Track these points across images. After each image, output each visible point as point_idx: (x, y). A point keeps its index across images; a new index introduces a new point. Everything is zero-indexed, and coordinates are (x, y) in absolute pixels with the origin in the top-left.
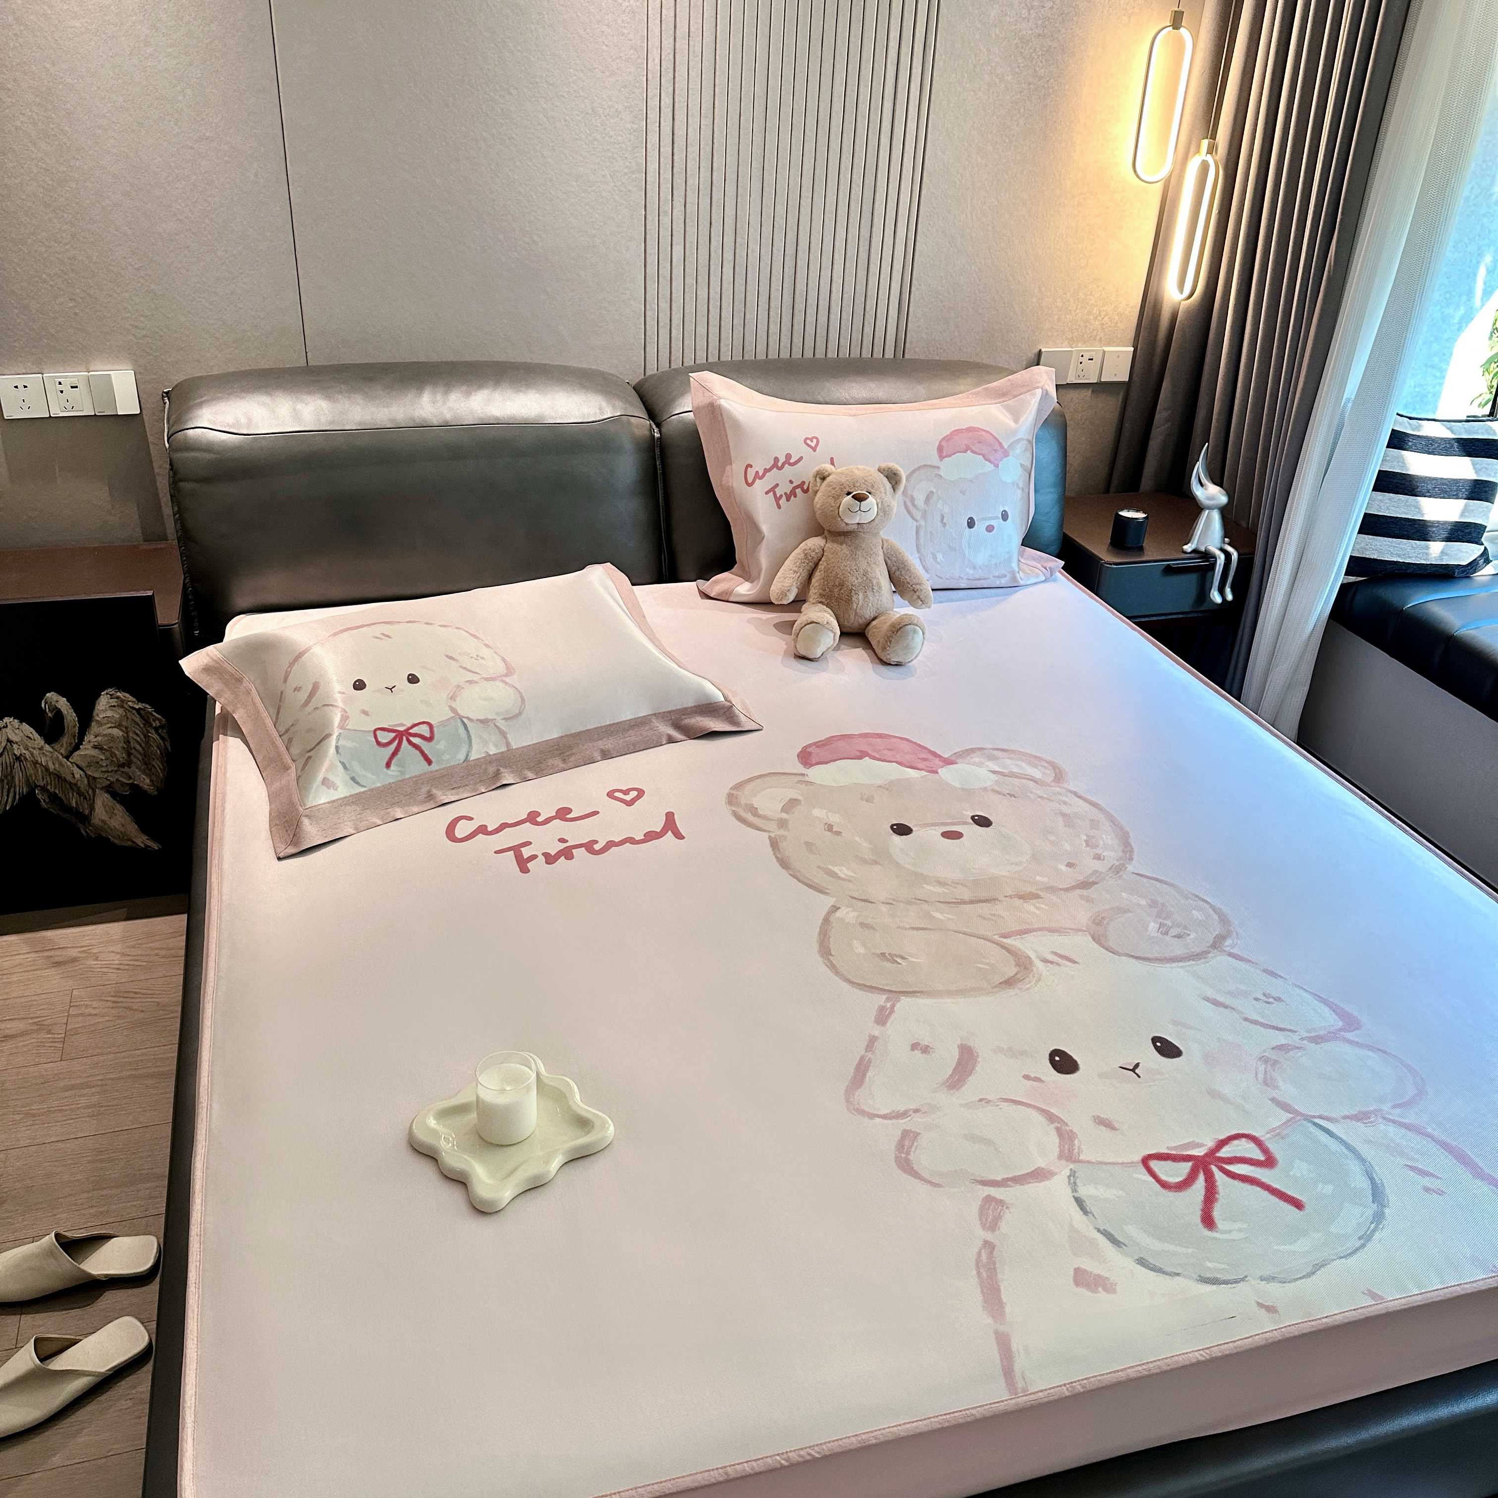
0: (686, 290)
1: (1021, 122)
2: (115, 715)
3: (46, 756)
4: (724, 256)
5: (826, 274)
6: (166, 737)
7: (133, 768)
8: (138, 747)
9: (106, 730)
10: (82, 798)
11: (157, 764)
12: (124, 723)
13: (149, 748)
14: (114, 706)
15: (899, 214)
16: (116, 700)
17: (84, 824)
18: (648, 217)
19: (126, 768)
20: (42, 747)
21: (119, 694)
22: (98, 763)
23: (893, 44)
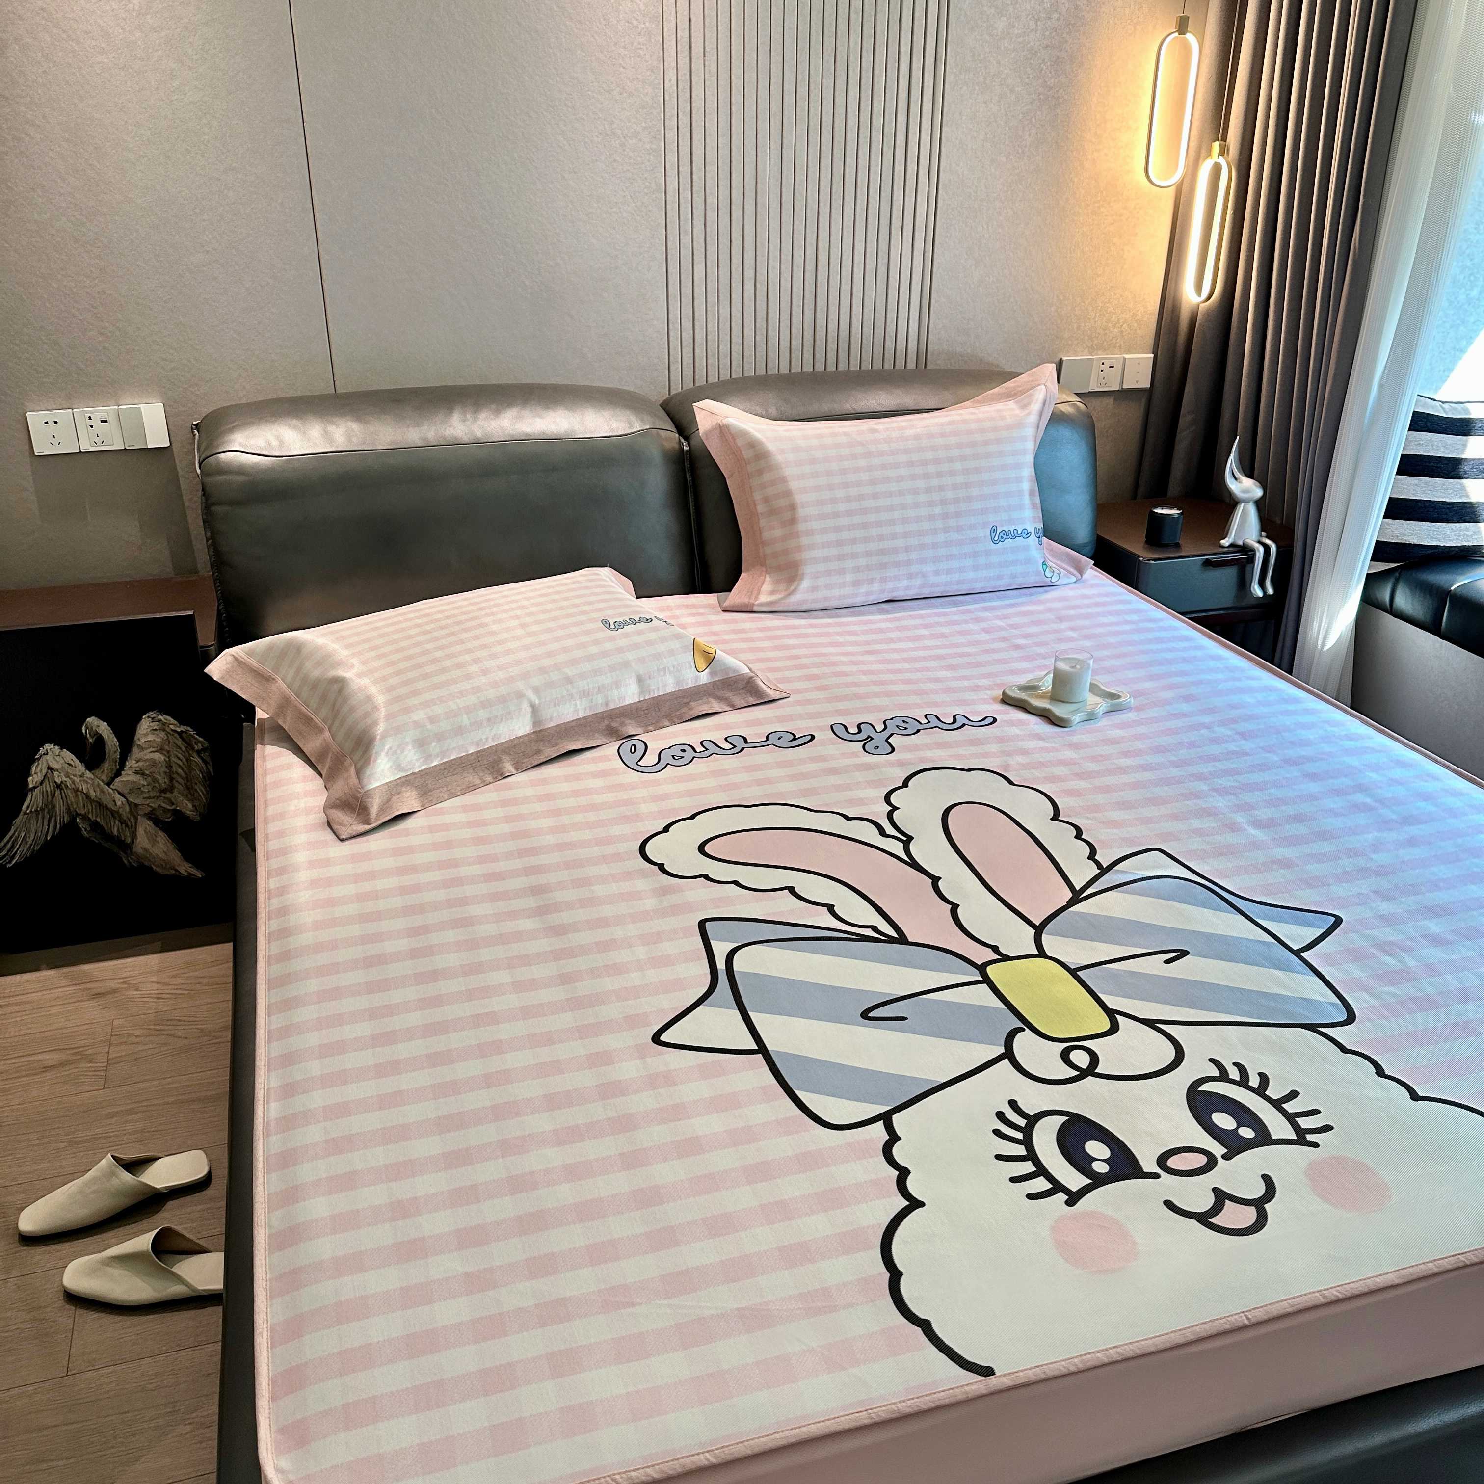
0: (708, 309)
1: (1034, 131)
2: (157, 739)
3: (87, 783)
4: (745, 273)
5: (846, 287)
6: (208, 759)
7: (176, 793)
8: (180, 771)
9: (148, 755)
10: (124, 825)
11: (200, 789)
12: (166, 747)
13: (190, 772)
14: (153, 730)
15: (916, 227)
16: (157, 723)
17: (126, 853)
18: (669, 236)
19: (168, 793)
20: (83, 774)
21: (160, 717)
22: (140, 788)
23: (905, 60)
